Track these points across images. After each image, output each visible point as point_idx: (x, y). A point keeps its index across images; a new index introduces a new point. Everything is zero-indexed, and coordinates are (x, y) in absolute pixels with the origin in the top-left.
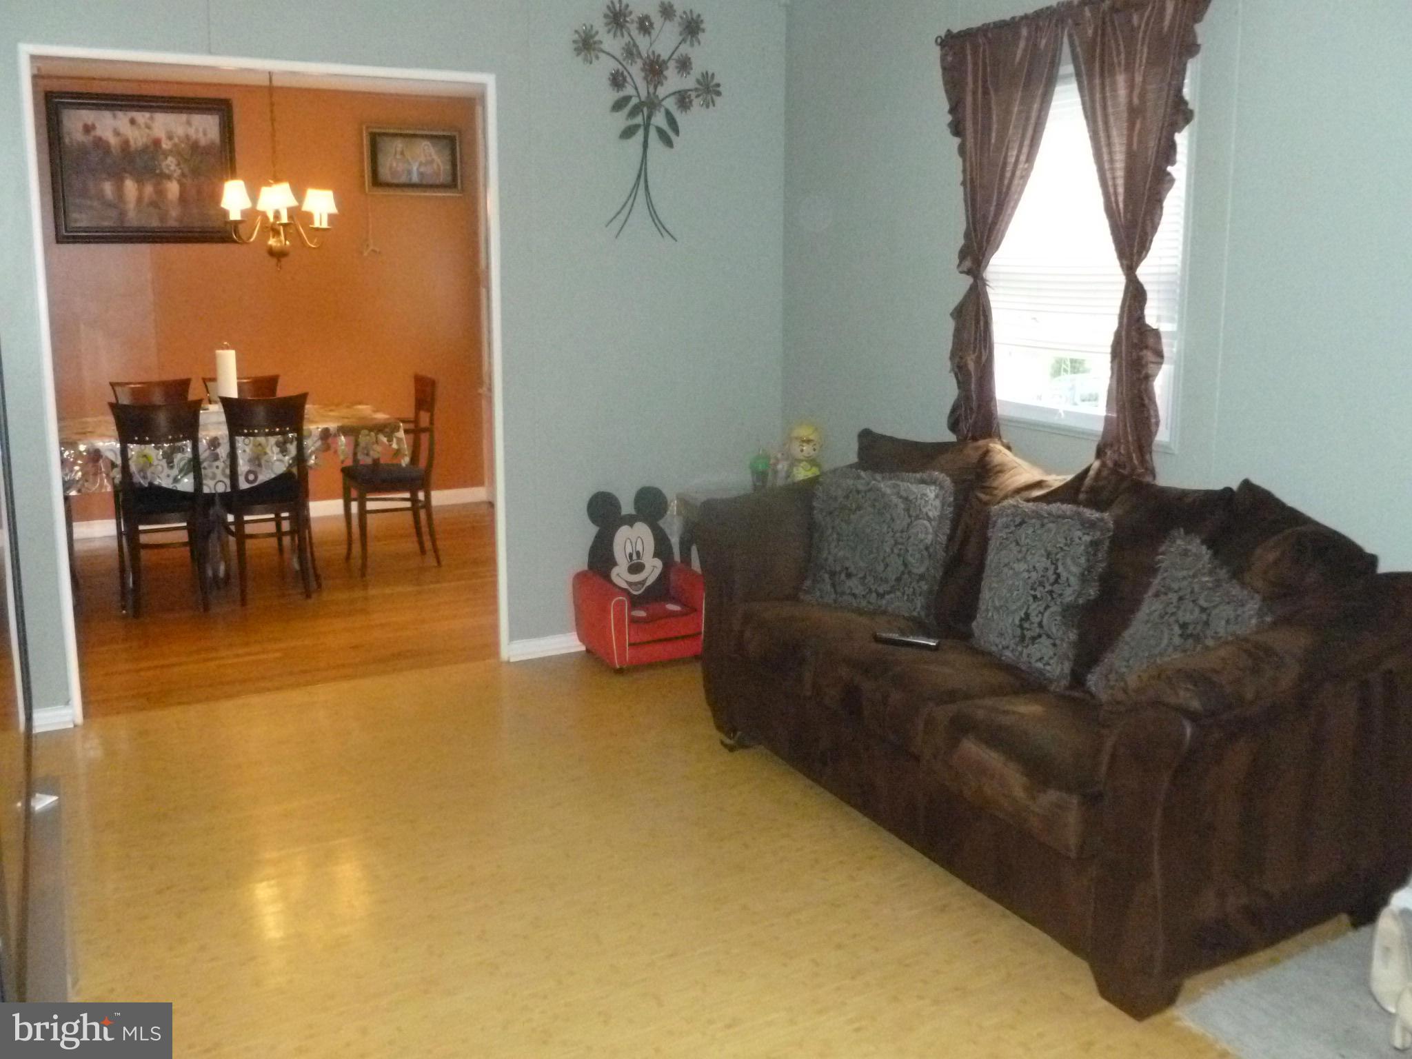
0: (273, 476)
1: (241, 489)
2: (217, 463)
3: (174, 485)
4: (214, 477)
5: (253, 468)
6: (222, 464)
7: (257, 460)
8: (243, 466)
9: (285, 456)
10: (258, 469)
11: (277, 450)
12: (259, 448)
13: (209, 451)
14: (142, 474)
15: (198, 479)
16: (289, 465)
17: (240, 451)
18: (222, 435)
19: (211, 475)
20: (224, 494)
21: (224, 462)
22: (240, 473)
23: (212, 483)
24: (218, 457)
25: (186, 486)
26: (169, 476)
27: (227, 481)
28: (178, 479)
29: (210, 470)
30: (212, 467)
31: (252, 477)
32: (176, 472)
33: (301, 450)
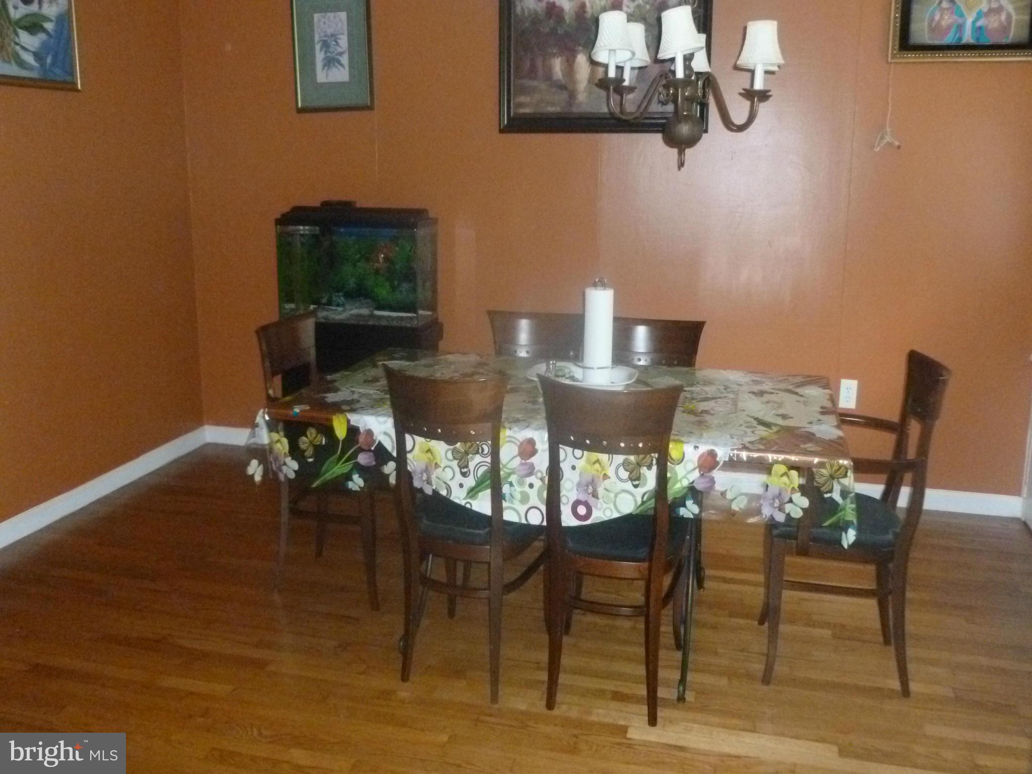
0: (616, 515)
1: (564, 524)
2: (532, 479)
3: (469, 500)
4: (525, 498)
5: (582, 497)
6: (538, 482)
7: (590, 486)
8: (569, 492)
9: (636, 486)
10: (592, 501)
11: (624, 474)
12: (597, 466)
13: (518, 460)
14: (425, 477)
15: (497, 498)
16: (643, 503)
17: (565, 466)
18: (541, 438)
19: (518, 496)
20: (539, 529)
21: (542, 479)
22: (563, 500)
23: (522, 509)
24: (531, 471)
25: (482, 505)
26: (461, 486)
27: (544, 508)
28: (473, 492)
29: (518, 489)
30: (521, 483)
31: (582, 510)
32: (470, 482)
33: (662, 480)
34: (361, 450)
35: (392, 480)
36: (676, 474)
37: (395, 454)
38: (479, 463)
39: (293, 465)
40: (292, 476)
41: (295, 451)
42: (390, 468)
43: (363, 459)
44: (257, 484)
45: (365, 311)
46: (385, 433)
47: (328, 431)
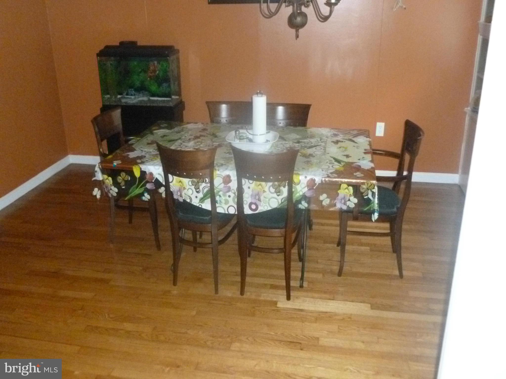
0: (269, 208)
1: (245, 213)
2: (230, 193)
3: (200, 204)
4: (227, 202)
5: (254, 201)
6: (233, 195)
7: (257, 196)
8: (247, 198)
9: (278, 195)
10: (258, 203)
11: (273, 190)
12: (260, 187)
13: (223, 185)
14: (179, 194)
15: (214, 203)
16: (282, 203)
17: (245, 187)
18: (233, 174)
19: (223, 201)
20: (233, 215)
21: (234, 193)
22: (245, 202)
23: (226, 207)
24: (229, 190)
25: (207, 206)
26: (196, 197)
27: (236, 206)
28: (202, 200)
29: (223, 198)
30: (224, 195)
31: (254, 207)
32: (201, 195)
33: (290, 193)
34: (147, 182)
35: (164, 195)
36: (297, 189)
37: (164, 183)
38: (204, 186)
39: (114, 191)
40: (115, 195)
41: (116, 184)
42: (162, 190)
43: (149, 186)
44: (98, 199)
45: (145, 99)
46: (159, 174)
47: (130, 173)
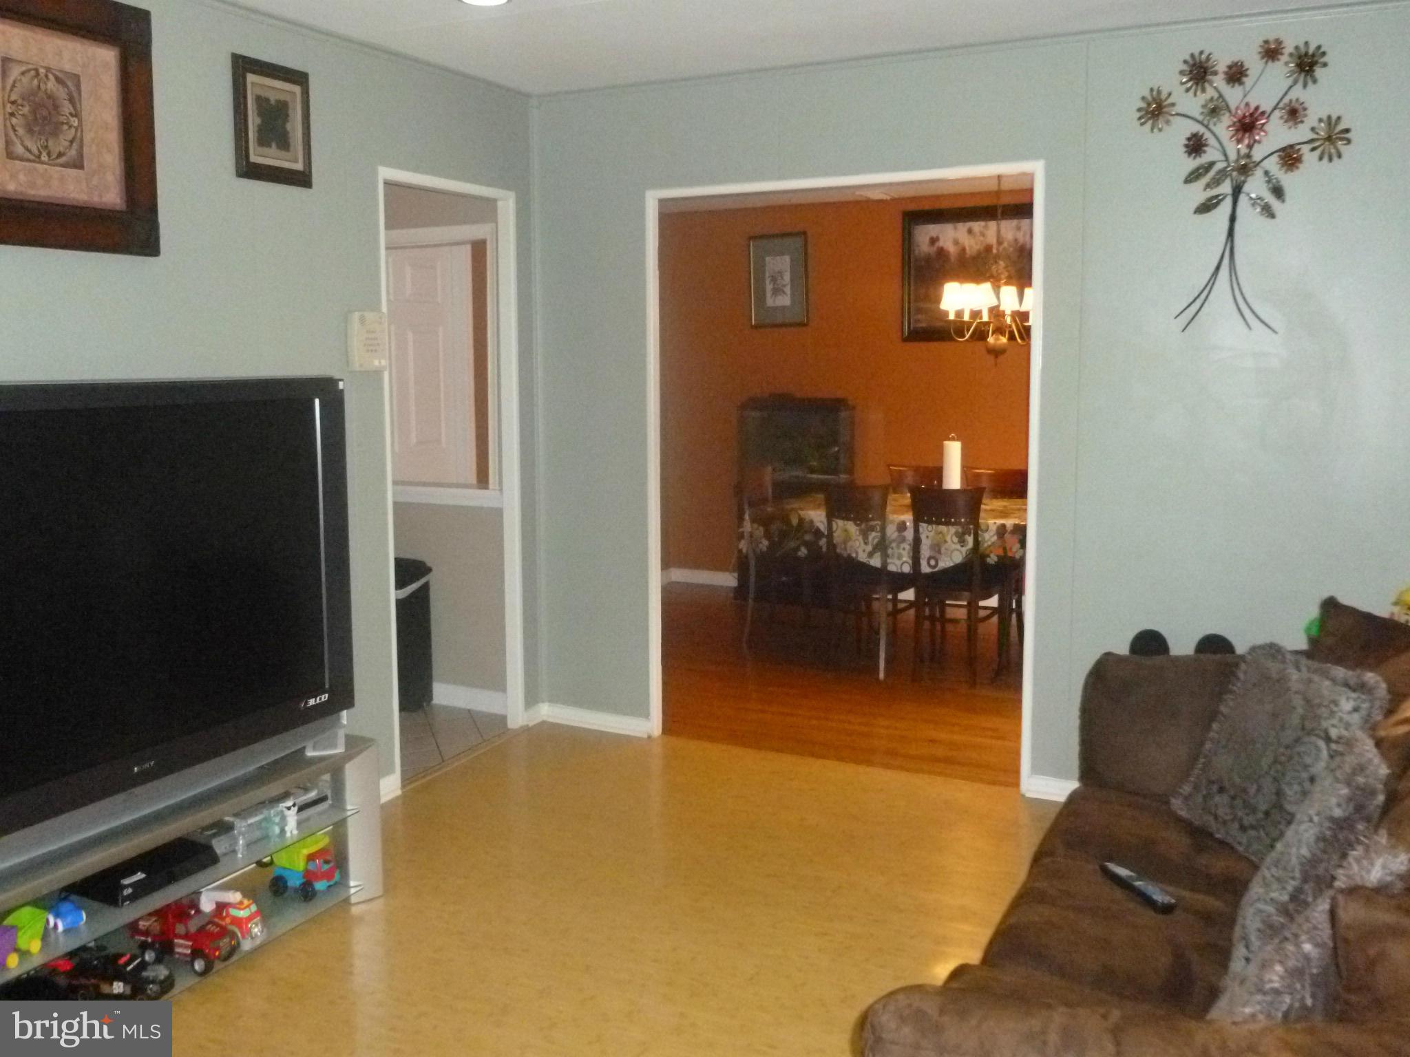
0: (952, 564)
1: (922, 571)
2: (902, 546)
3: (869, 559)
4: (900, 557)
5: (933, 554)
6: (908, 546)
8: (925, 552)
9: (962, 546)
10: (938, 556)
11: (956, 540)
12: (940, 535)
13: (896, 534)
14: (843, 546)
15: (885, 556)
16: (967, 556)
17: (923, 537)
18: (908, 518)
19: (896, 555)
20: (908, 575)
21: (910, 545)
22: (922, 556)
23: (898, 563)
24: (903, 540)
25: (876, 562)
26: (864, 551)
27: (910, 562)
28: (871, 555)
29: (896, 551)
30: (898, 547)
31: (933, 562)
32: (869, 548)
33: (977, 542)
34: (806, 532)
35: (824, 549)
36: (984, 539)
37: (826, 533)
38: (874, 536)
39: (766, 543)
40: (765, 549)
41: (768, 535)
42: (823, 542)
43: (808, 537)
46: (821, 522)
47: (788, 522)
